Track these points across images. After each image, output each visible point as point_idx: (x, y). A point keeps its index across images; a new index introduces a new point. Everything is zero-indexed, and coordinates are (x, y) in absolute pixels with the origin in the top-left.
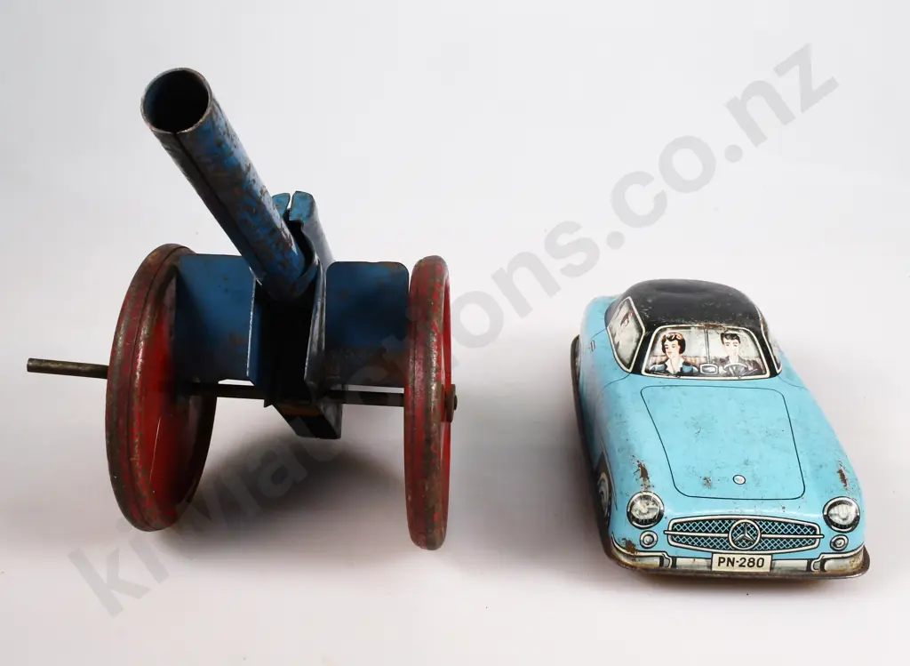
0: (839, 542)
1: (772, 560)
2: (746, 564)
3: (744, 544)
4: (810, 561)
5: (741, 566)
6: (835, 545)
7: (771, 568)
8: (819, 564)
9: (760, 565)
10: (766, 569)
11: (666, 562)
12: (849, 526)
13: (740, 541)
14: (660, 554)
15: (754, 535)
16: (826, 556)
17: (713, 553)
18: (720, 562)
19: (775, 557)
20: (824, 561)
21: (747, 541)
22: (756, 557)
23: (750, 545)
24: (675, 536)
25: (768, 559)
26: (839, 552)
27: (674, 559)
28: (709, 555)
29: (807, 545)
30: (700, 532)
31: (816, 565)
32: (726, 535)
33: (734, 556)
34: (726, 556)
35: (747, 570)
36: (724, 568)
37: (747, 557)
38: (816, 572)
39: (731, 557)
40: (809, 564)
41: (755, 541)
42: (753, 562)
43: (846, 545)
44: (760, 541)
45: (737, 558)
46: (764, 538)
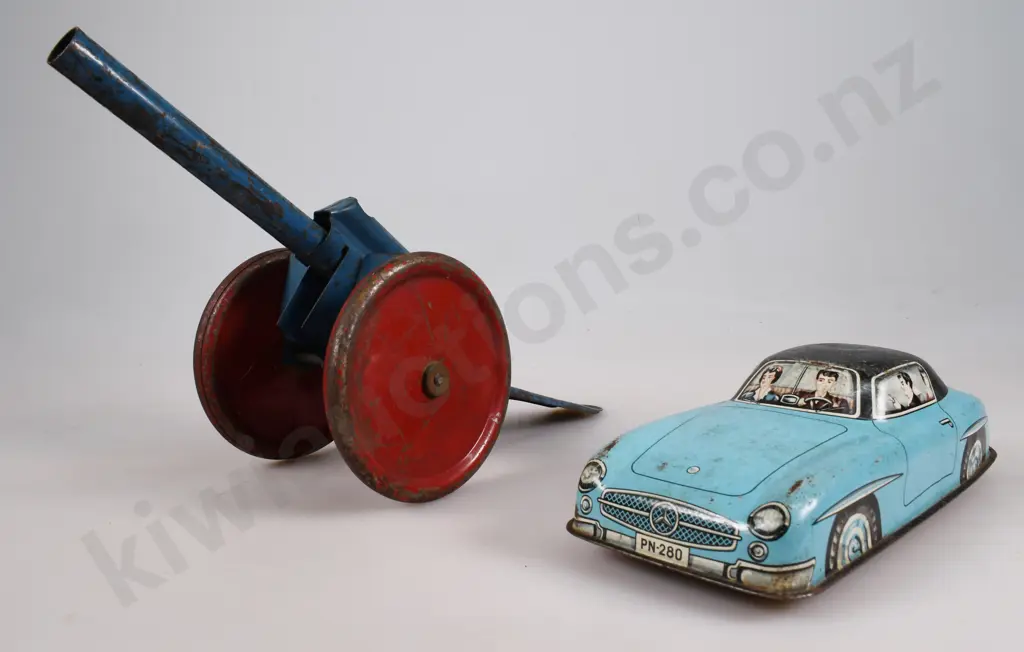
0: (757, 549)
1: (690, 554)
2: (665, 552)
3: (663, 528)
4: (727, 565)
5: (661, 553)
6: (753, 552)
7: (690, 564)
8: (735, 571)
9: (679, 557)
10: (684, 563)
11: (598, 532)
12: (770, 534)
13: (660, 523)
14: (594, 522)
15: (673, 521)
16: (744, 564)
17: (637, 532)
18: (643, 544)
19: (693, 551)
20: (741, 569)
21: (666, 525)
22: (675, 547)
23: (669, 531)
24: (606, 505)
25: (685, 551)
26: (757, 562)
27: (605, 530)
28: (633, 534)
29: (723, 545)
30: (626, 505)
31: (732, 572)
32: (647, 514)
33: (655, 540)
34: (648, 539)
35: (665, 559)
36: (645, 551)
37: (667, 545)
38: (732, 580)
39: (653, 540)
40: (726, 568)
41: (672, 527)
42: (672, 552)
43: (766, 556)
44: (677, 529)
45: (658, 543)
46: (682, 526)
